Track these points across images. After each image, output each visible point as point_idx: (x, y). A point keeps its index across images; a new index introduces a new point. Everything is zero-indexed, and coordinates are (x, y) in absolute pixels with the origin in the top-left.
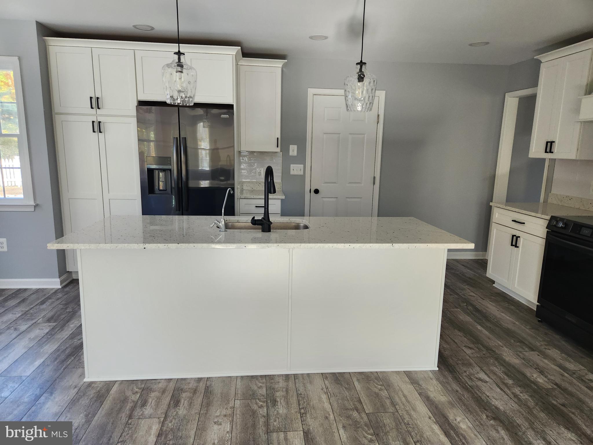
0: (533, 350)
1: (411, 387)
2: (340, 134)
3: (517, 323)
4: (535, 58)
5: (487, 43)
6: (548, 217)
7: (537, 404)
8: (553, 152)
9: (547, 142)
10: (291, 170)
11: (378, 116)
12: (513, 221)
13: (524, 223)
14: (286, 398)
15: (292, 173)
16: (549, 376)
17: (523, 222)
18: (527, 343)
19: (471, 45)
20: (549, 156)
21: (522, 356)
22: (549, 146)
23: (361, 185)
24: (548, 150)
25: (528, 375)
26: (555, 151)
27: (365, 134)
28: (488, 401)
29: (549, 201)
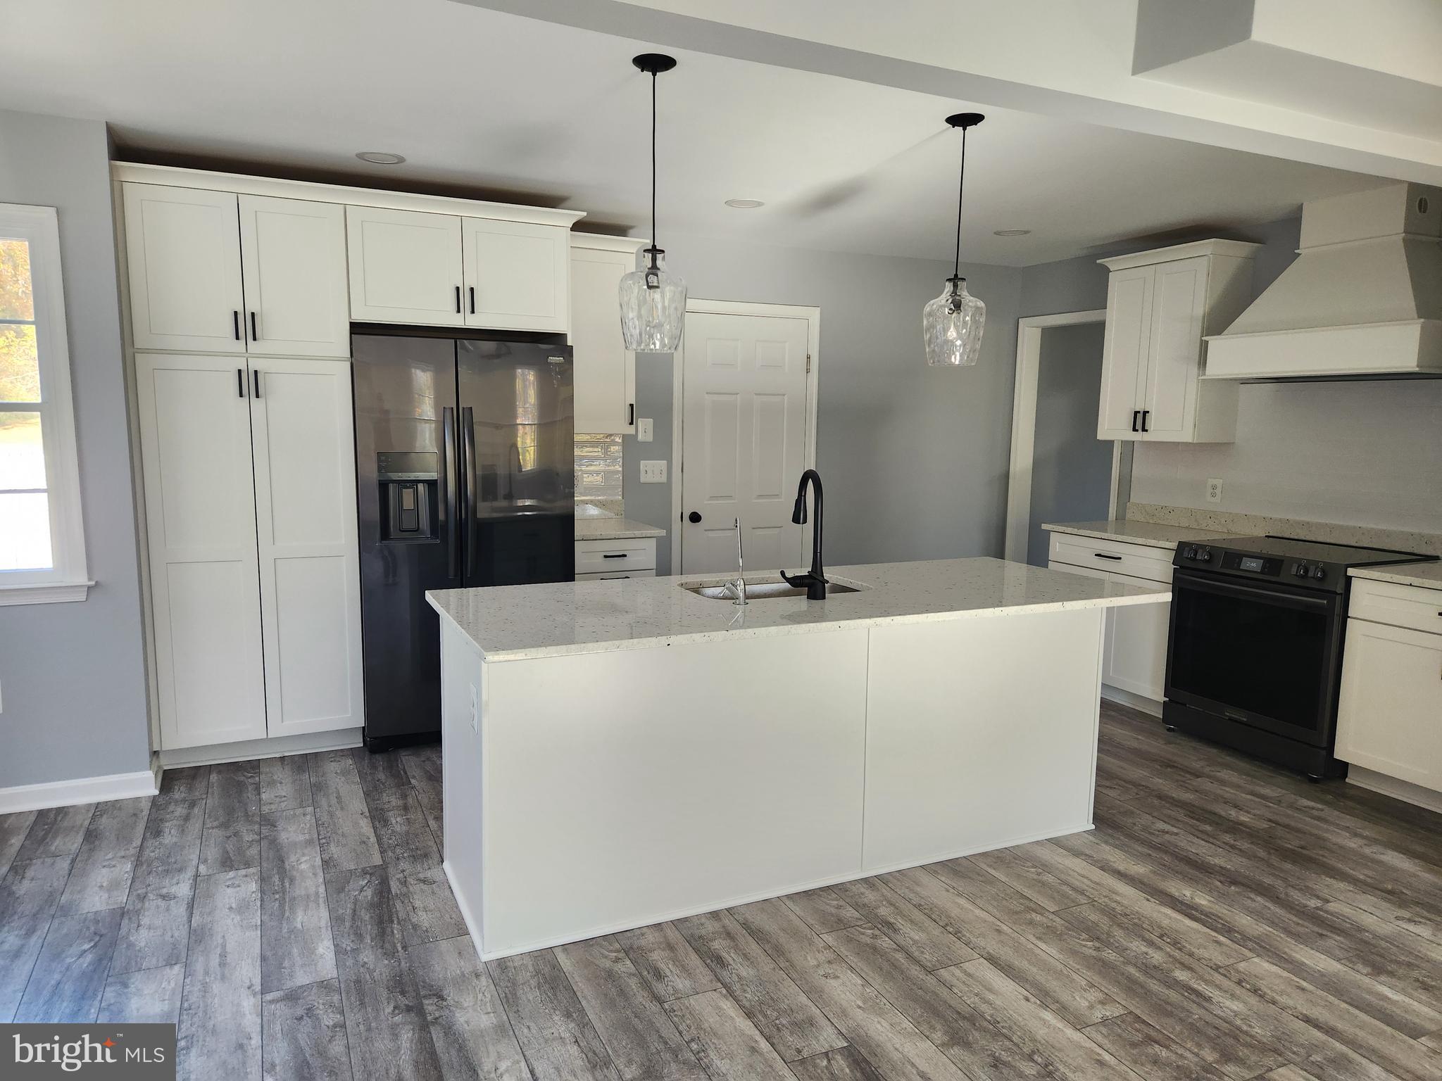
0: (1198, 777)
1: (1077, 861)
2: (737, 394)
3: (1140, 737)
4: (1098, 261)
5: (1026, 232)
6: (1174, 545)
7: (1269, 853)
8: (1147, 431)
9: (1136, 413)
10: (642, 472)
11: (809, 358)
12: (1096, 555)
13: (1120, 558)
14: (900, 913)
15: (644, 478)
16: (1253, 811)
17: (1119, 556)
18: (1179, 766)
19: (997, 233)
20: (1138, 436)
21: (1191, 787)
22: (1140, 420)
23: (780, 500)
24: (1139, 426)
25: (1223, 813)
26: (1152, 429)
27: (784, 395)
28: (1203, 861)
29: (1129, 516)
